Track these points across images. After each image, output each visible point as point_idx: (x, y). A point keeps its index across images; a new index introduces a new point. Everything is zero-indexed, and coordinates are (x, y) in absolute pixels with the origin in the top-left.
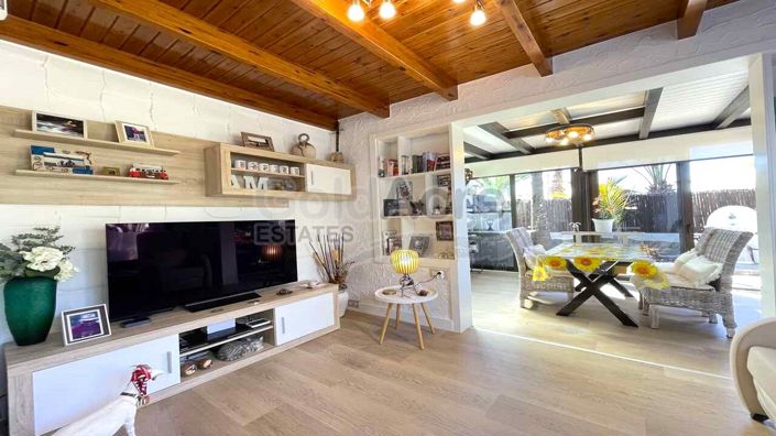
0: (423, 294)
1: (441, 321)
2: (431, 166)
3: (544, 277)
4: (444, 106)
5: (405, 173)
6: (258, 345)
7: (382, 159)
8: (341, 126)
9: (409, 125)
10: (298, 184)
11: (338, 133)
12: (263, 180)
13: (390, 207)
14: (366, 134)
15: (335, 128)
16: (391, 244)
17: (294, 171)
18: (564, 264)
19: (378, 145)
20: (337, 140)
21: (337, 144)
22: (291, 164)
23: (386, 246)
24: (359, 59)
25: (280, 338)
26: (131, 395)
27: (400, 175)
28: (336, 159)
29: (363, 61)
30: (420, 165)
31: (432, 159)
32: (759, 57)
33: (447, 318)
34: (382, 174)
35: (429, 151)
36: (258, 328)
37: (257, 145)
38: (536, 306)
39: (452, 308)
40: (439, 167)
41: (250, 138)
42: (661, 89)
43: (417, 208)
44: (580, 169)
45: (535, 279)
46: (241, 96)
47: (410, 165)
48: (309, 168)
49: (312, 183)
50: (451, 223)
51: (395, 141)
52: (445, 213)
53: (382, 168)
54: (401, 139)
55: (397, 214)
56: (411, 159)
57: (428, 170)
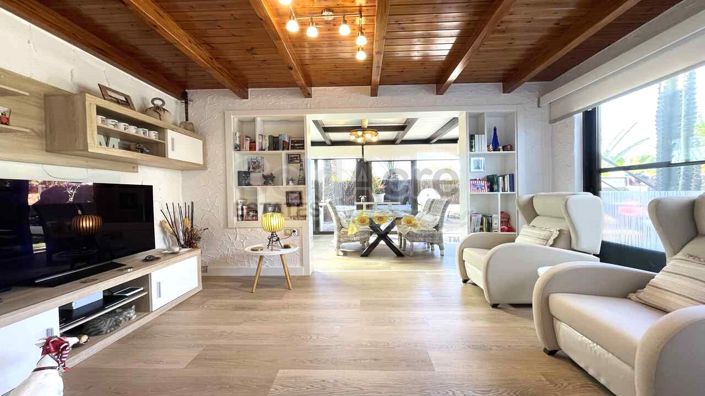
0: (286, 247)
1: (295, 269)
2: (285, 146)
3: (355, 230)
4: (301, 101)
5: (262, 149)
6: (132, 313)
7: (238, 135)
8: (189, 96)
9: (268, 110)
10: (156, 149)
11: (186, 103)
12: (114, 141)
13: (244, 178)
14: (220, 110)
15: (183, 97)
16: (245, 211)
17: (153, 135)
18: (368, 221)
19: (233, 121)
20: (187, 110)
21: (187, 113)
22: (151, 127)
23: (240, 213)
24: (252, 48)
25: (157, 303)
26: (52, 368)
27: (257, 151)
28: (188, 127)
29: (254, 51)
30: (275, 144)
31: (287, 140)
32: (464, 112)
33: (298, 266)
34: (238, 148)
35: (286, 133)
36: (132, 297)
37: (118, 102)
38: (345, 254)
39: (303, 258)
40: (293, 148)
41: (109, 93)
42: (416, 119)
43: (269, 180)
44: (362, 160)
45: (349, 233)
46: (92, 42)
47: (266, 143)
48: (170, 134)
49: (173, 150)
50: (300, 193)
51: (254, 121)
52: (299, 184)
53: (238, 143)
54: (259, 119)
55: (249, 184)
56: (267, 138)
57: (283, 149)
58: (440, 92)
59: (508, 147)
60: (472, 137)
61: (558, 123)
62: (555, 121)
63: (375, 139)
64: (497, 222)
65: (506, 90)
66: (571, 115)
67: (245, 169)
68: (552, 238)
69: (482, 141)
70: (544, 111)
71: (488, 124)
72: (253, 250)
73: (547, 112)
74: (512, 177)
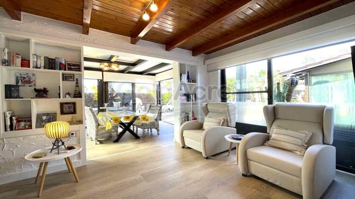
0: (70, 148)
2: (62, 67)
5: (37, 67)
7: (6, 51)
9: (44, 35)
13: (10, 91)
16: (15, 122)
27: (31, 68)
30: (51, 64)
31: (63, 62)
32: (178, 63)
33: (76, 160)
34: (6, 63)
35: (63, 57)
40: (70, 69)
43: (42, 93)
47: (41, 62)
50: (74, 104)
51: (27, 41)
52: (75, 97)
53: (6, 58)
54: (33, 41)
55: (18, 97)
56: (43, 58)
57: (60, 69)
58: (168, 49)
59: (194, 81)
60: (181, 75)
61: (211, 73)
62: (210, 71)
63: (116, 69)
64: (190, 116)
65: (194, 55)
66: (217, 70)
67: (13, 82)
68: (222, 123)
69: (185, 77)
70: (206, 66)
71: (187, 69)
72: (34, 157)
73: (206, 67)
74: (195, 94)
